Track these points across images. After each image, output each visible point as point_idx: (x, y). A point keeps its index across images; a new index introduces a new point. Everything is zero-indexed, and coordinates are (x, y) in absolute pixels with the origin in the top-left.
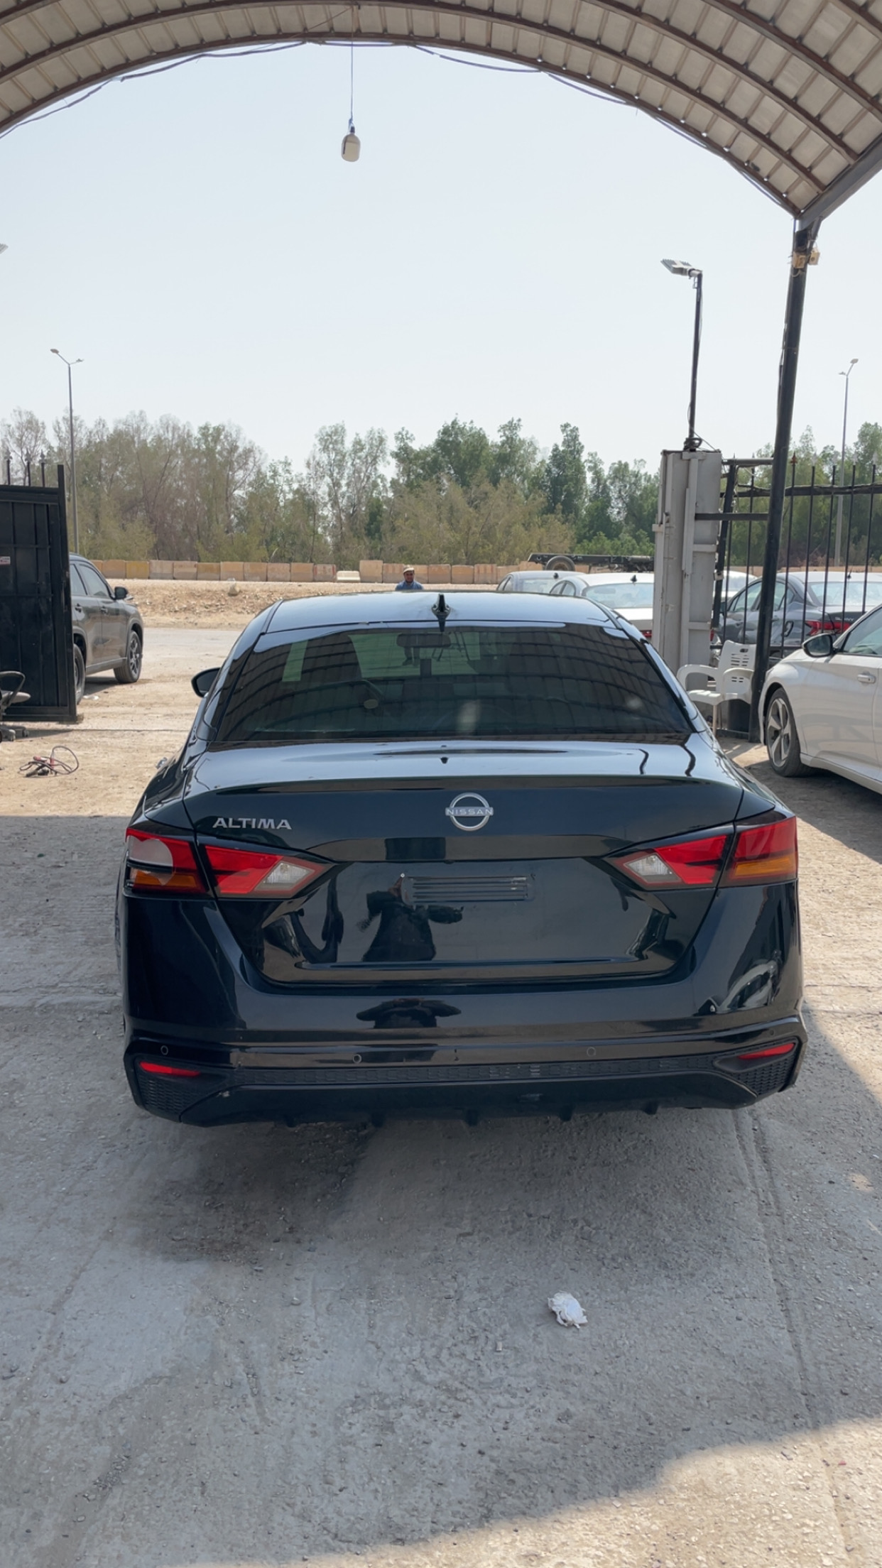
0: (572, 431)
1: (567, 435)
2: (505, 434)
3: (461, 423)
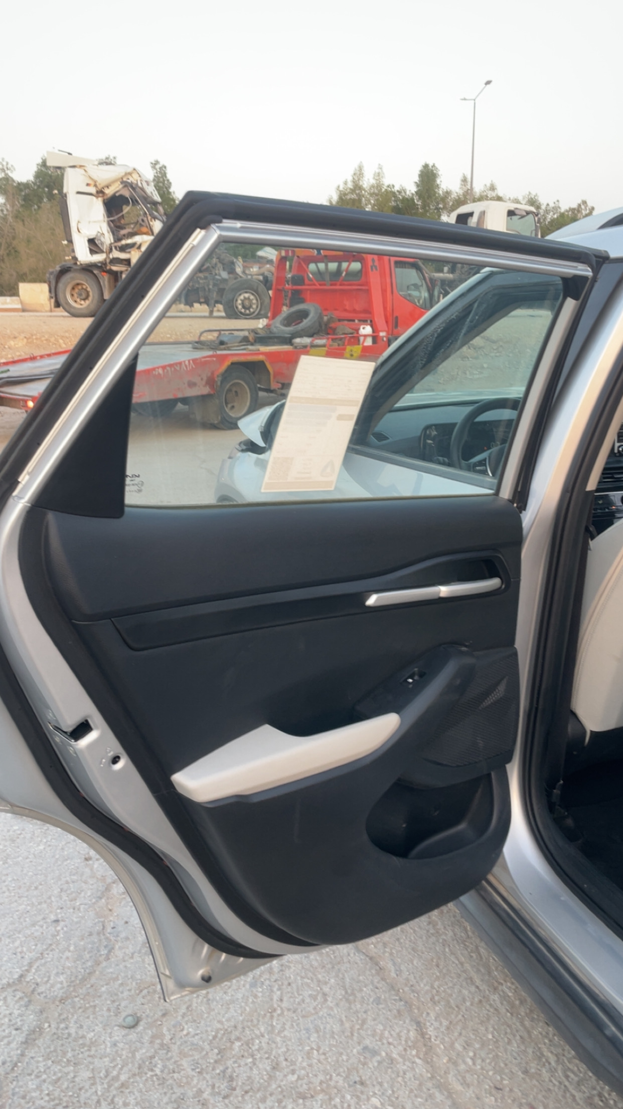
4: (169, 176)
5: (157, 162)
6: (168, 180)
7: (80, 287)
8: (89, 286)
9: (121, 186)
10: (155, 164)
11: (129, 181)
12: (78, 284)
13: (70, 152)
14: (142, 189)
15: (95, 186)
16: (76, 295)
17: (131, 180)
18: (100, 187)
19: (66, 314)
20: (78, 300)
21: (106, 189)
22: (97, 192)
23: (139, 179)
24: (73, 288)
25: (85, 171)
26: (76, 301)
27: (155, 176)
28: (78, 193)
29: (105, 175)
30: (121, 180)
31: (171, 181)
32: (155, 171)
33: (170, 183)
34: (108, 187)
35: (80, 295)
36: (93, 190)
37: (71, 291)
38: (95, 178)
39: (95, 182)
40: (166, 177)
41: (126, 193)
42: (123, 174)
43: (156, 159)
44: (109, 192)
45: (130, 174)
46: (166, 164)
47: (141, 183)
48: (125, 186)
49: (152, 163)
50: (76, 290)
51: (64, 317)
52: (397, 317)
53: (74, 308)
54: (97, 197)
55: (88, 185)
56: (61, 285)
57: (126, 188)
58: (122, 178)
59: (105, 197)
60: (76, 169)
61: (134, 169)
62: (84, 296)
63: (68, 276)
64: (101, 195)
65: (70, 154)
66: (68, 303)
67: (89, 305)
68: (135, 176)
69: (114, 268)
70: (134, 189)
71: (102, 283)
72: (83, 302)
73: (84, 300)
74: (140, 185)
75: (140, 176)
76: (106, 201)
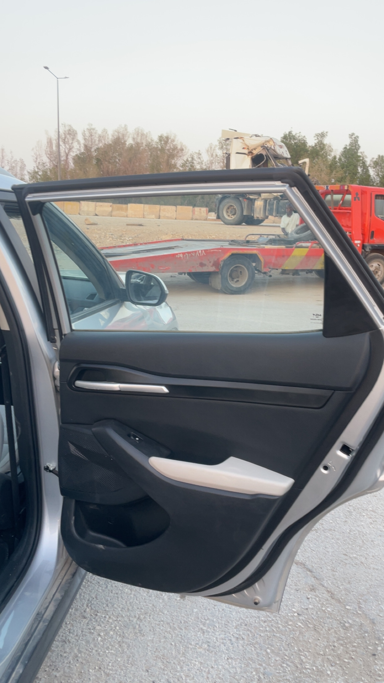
0: (355, 138)
1: (352, 141)
2: (318, 138)
3: (294, 133)
4: (360, 143)
5: (353, 134)
6: (358, 145)
7: (232, 208)
8: (236, 206)
9: (262, 148)
10: (352, 135)
11: (266, 146)
12: (231, 206)
13: (236, 130)
14: (274, 150)
15: (248, 149)
16: (229, 212)
17: (268, 145)
18: (250, 149)
19: (222, 223)
20: (230, 215)
21: (254, 150)
22: (249, 153)
23: (273, 144)
24: (228, 208)
25: (243, 140)
26: (229, 216)
27: (351, 143)
28: (237, 153)
29: (254, 142)
30: (263, 145)
31: (360, 145)
32: (351, 139)
33: (360, 147)
34: (255, 149)
35: (231, 212)
36: (246, 151)
37: (227, 210)
38: (248, 144)
39: (248, 147)
40: (357, 143)
41: (264, 153)
42: (264, 142)
43: (352, 132)
44: (255, 152)
45: (268, 141)
46: (358, 135)
47: (274, 147)
48: (264, 149)
49: (350, 135)
50: (230, 209)
51: (222, 224)
52: (373, 232)
53: (227, 219)
54: (248, 155)
55: (244, 148)
56: (221, 206)
57: (264, 150)
58: (263, 144)
59: (253, 155)
60: (238, 139)
61: (271, 139)
62: (233, 213)
63: (226, 201)
64: (251, 154)
65: (236, 131)
66: (223, 216)
67: (235, 218)
68: (271, 143)
69: (251, 197)
70: (268, 150)
71: (243, 206)
72: (233, 216)
73: (234, 215)
74: (273, 148)
75: (274, 143)
76: (253, 158)
